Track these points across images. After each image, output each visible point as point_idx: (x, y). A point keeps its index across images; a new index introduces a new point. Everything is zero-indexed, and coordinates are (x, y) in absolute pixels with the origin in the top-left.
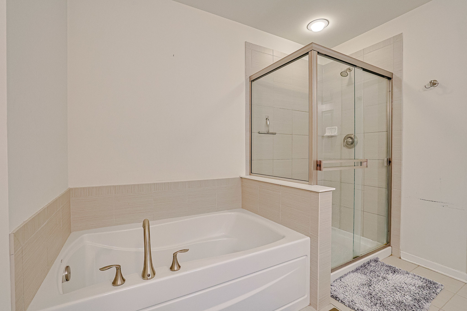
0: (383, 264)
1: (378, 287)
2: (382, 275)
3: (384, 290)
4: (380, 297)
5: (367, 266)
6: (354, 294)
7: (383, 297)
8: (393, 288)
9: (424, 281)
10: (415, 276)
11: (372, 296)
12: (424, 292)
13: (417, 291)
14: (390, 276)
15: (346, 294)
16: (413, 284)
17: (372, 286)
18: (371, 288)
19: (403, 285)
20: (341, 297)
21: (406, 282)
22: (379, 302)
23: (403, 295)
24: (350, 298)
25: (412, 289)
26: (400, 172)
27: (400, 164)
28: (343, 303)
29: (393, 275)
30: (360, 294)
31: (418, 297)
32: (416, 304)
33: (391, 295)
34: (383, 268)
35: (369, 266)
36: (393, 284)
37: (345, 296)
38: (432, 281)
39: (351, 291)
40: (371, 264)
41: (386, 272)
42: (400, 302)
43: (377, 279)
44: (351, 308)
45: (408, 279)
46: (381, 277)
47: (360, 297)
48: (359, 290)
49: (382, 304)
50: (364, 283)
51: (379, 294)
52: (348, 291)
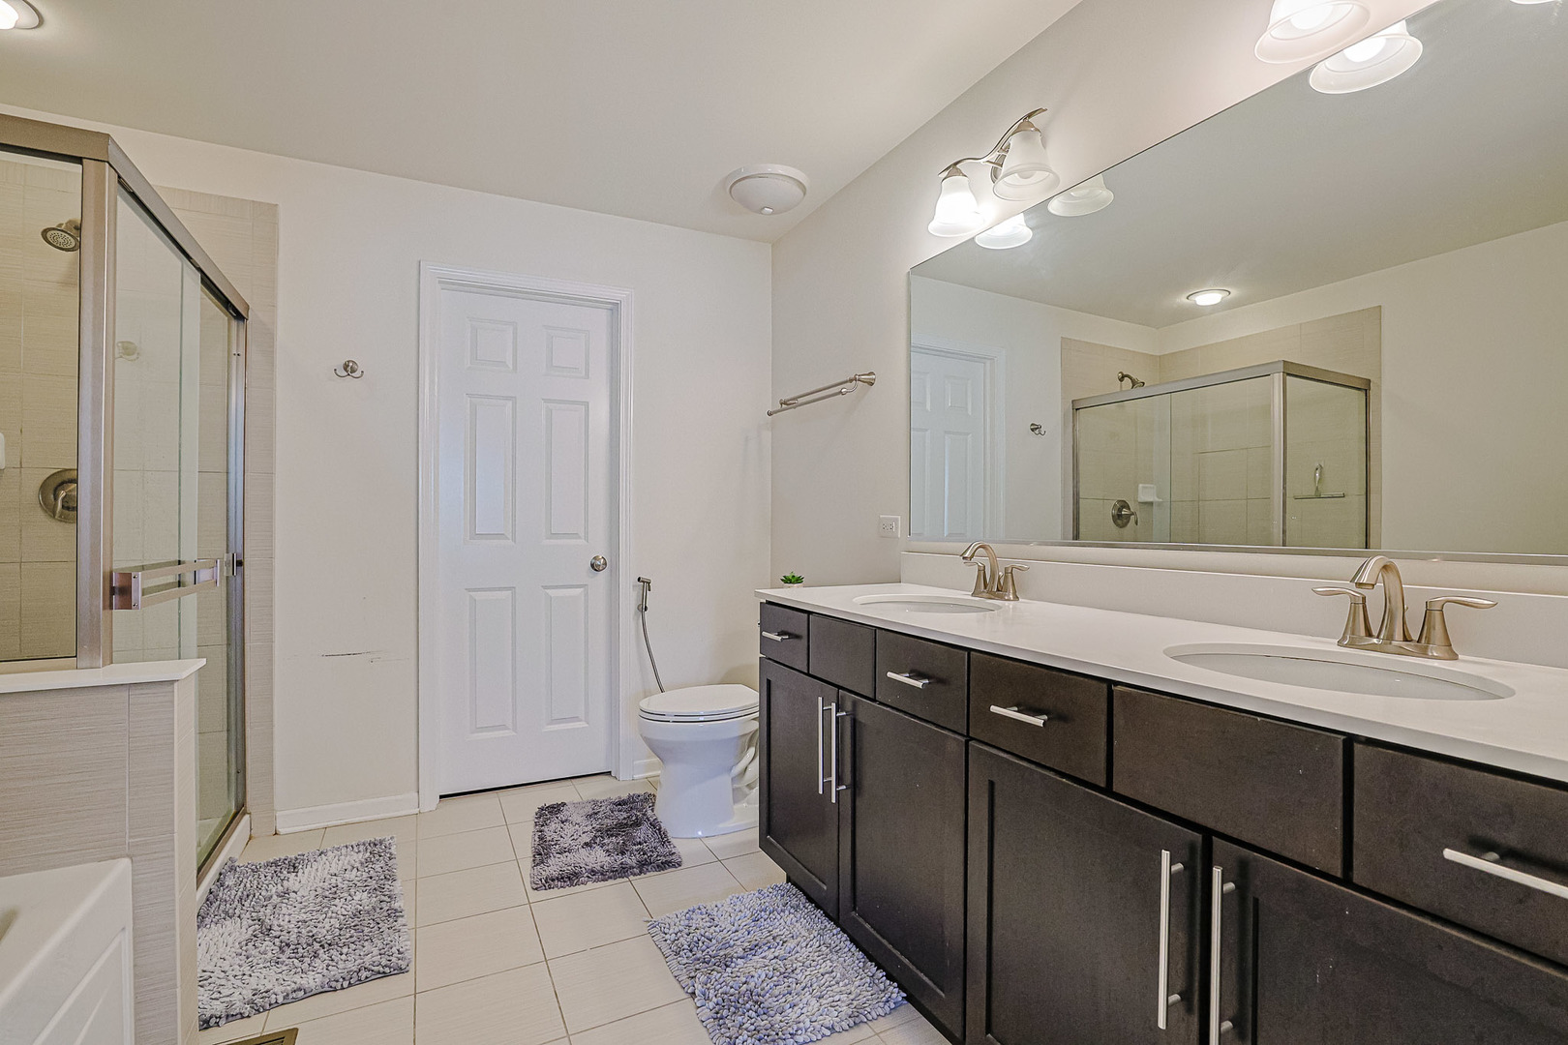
0: (254, 867)
1: (287, 920)
2: (274, 890)
3: (304, 917)
4: (311, 934)
5: (221, 895)
6: (245, 977)
7: (315, 931)
8: (320, 899)
9: (362, 848)
10: (338, 849)
11: (292, 947)
12: (377, 867)
13: (365, 875)
14: (292, 882)
15: (225, 992)
16: (350, 868)
17: (275, 928)
18: (275, 934)
19: (333, 881)
20: (218, 1008)
21: (333, 871)
22: (317, 946)
23: (349, 898)
24: (244, 992)
25: (353, 877)
26: (270, 590)
27: (270, 570)
28: (234, 1018)
29: (297, 876)
30: (261, 966)
31: (373, 884)
32: (383, 898)
33: (330, 914)
34: (262, 876)
35: (225, 891)
36: (313, 893)
37: (228, 999)
38: (373, 840)
39: (231, 978)
40: (227, 883)
41: (275, 878)
42: (357, 914)
43: (270, 907)
44: (265, 1010)
45: (332, 864)
46: (275, 897)
47: (264, 971)
48: (250, 960)
49: (326, 945)
50: (247, 936)
51: (303, 931)
52: (223, 982)
